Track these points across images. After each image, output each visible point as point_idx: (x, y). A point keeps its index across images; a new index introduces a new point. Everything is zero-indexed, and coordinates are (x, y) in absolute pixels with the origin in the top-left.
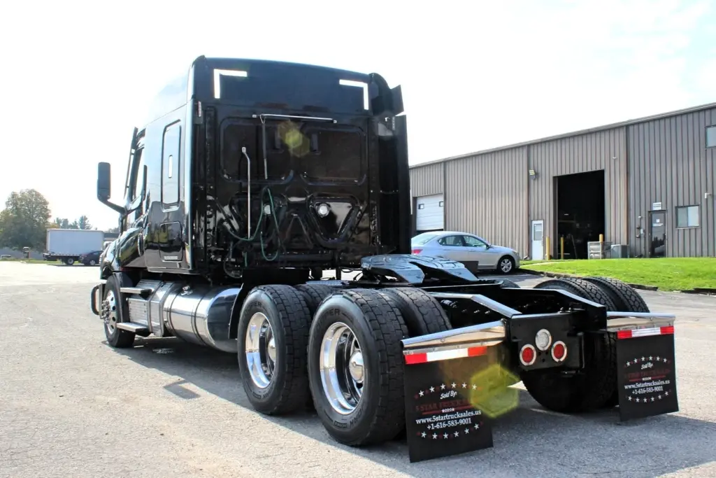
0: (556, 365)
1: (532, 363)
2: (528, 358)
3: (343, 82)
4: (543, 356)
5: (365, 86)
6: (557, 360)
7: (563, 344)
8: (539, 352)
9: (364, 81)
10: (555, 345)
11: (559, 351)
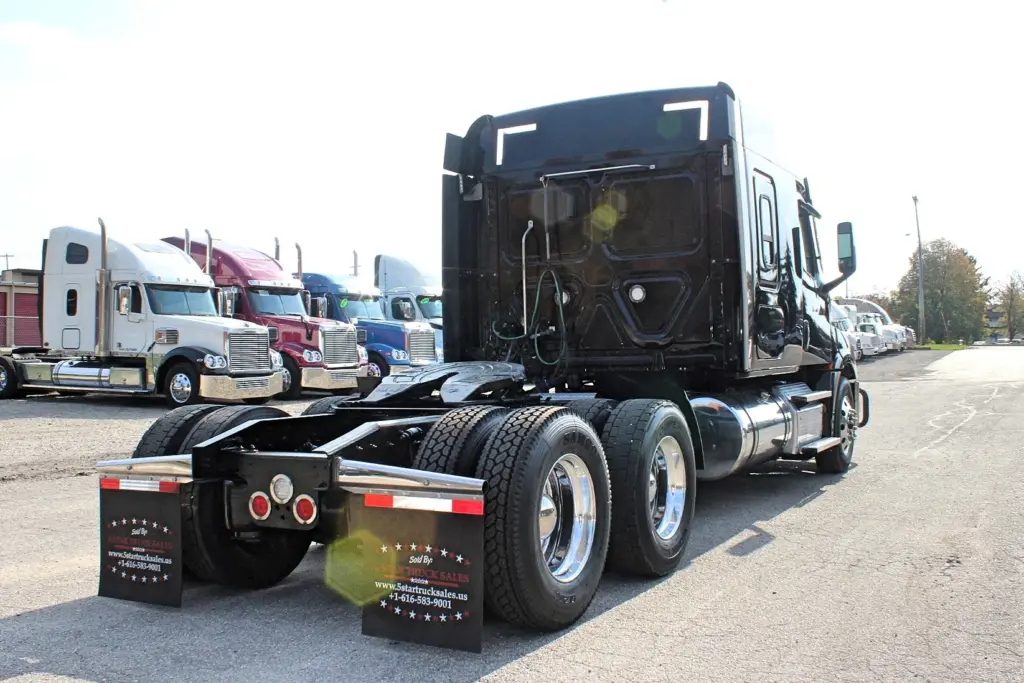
0: (299, 528)
1: (265, 518)
2: (260, 510)
4: (283, 512)
6: (301, 521)
7: (312, 501)
8: (276, 506)
9: (704, 99)
10: (298, 499)
11: (305, 510)
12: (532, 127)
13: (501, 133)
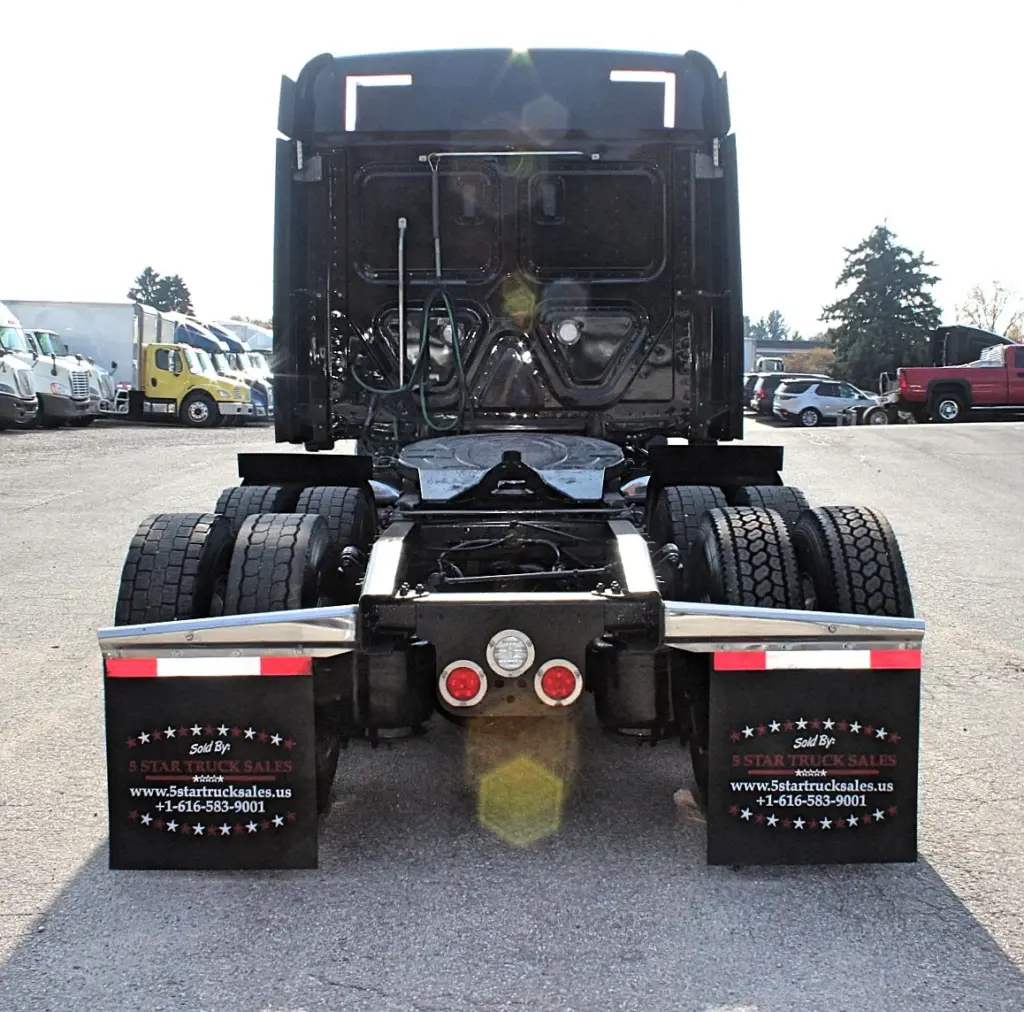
0: (547, 713)
1: (473, 702)
2: (464, 691)
3: (617, 76)
4: (512, 689)
5: (668, 79)
6: (550, 701)
7: (573, 669)
9: (668, 70)
10: (545, 668)
12: (405, 80)
13: (352, 83)
